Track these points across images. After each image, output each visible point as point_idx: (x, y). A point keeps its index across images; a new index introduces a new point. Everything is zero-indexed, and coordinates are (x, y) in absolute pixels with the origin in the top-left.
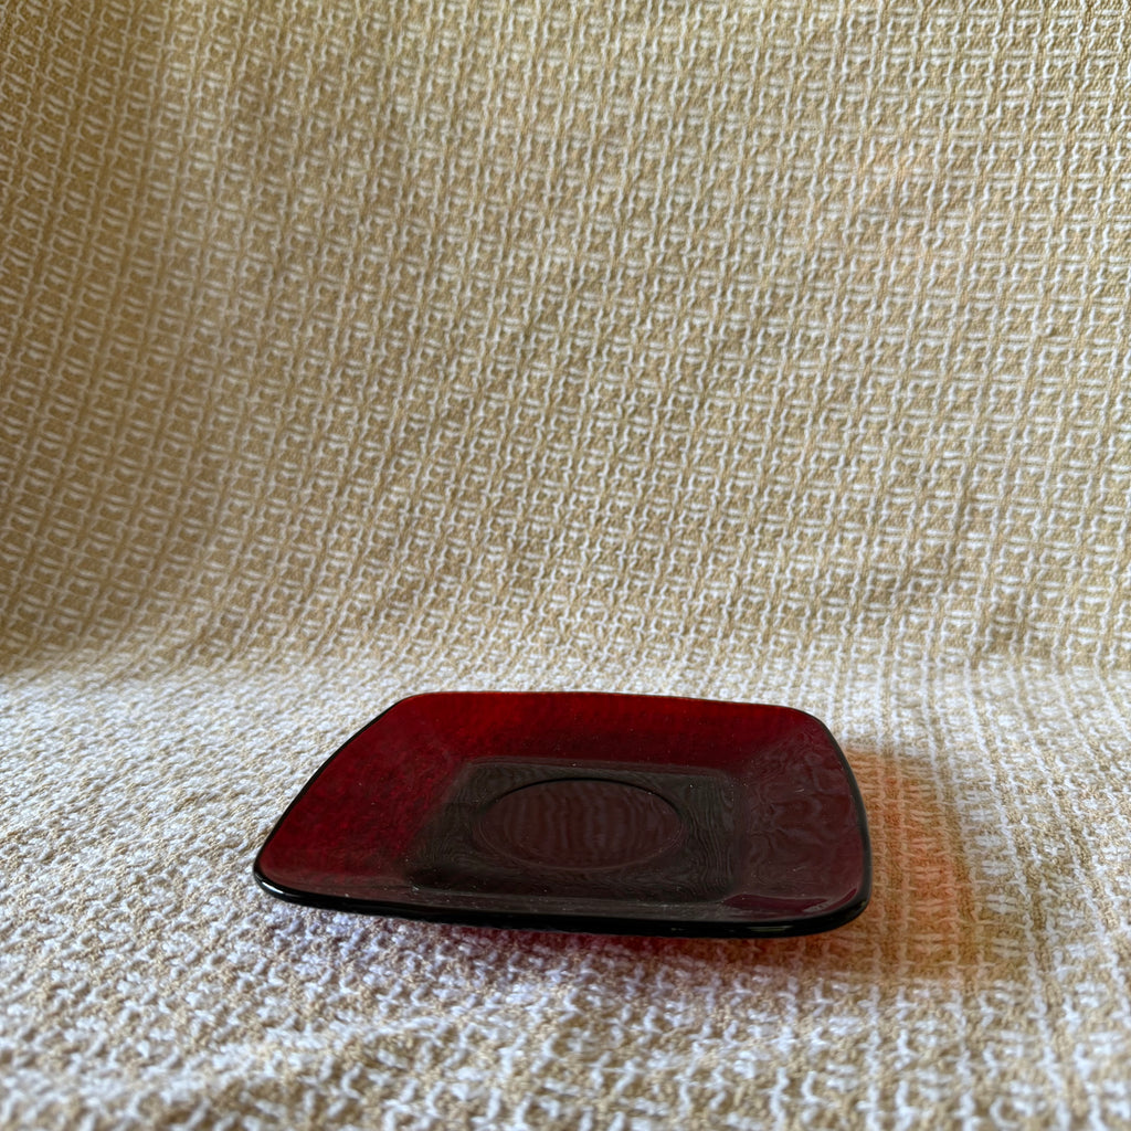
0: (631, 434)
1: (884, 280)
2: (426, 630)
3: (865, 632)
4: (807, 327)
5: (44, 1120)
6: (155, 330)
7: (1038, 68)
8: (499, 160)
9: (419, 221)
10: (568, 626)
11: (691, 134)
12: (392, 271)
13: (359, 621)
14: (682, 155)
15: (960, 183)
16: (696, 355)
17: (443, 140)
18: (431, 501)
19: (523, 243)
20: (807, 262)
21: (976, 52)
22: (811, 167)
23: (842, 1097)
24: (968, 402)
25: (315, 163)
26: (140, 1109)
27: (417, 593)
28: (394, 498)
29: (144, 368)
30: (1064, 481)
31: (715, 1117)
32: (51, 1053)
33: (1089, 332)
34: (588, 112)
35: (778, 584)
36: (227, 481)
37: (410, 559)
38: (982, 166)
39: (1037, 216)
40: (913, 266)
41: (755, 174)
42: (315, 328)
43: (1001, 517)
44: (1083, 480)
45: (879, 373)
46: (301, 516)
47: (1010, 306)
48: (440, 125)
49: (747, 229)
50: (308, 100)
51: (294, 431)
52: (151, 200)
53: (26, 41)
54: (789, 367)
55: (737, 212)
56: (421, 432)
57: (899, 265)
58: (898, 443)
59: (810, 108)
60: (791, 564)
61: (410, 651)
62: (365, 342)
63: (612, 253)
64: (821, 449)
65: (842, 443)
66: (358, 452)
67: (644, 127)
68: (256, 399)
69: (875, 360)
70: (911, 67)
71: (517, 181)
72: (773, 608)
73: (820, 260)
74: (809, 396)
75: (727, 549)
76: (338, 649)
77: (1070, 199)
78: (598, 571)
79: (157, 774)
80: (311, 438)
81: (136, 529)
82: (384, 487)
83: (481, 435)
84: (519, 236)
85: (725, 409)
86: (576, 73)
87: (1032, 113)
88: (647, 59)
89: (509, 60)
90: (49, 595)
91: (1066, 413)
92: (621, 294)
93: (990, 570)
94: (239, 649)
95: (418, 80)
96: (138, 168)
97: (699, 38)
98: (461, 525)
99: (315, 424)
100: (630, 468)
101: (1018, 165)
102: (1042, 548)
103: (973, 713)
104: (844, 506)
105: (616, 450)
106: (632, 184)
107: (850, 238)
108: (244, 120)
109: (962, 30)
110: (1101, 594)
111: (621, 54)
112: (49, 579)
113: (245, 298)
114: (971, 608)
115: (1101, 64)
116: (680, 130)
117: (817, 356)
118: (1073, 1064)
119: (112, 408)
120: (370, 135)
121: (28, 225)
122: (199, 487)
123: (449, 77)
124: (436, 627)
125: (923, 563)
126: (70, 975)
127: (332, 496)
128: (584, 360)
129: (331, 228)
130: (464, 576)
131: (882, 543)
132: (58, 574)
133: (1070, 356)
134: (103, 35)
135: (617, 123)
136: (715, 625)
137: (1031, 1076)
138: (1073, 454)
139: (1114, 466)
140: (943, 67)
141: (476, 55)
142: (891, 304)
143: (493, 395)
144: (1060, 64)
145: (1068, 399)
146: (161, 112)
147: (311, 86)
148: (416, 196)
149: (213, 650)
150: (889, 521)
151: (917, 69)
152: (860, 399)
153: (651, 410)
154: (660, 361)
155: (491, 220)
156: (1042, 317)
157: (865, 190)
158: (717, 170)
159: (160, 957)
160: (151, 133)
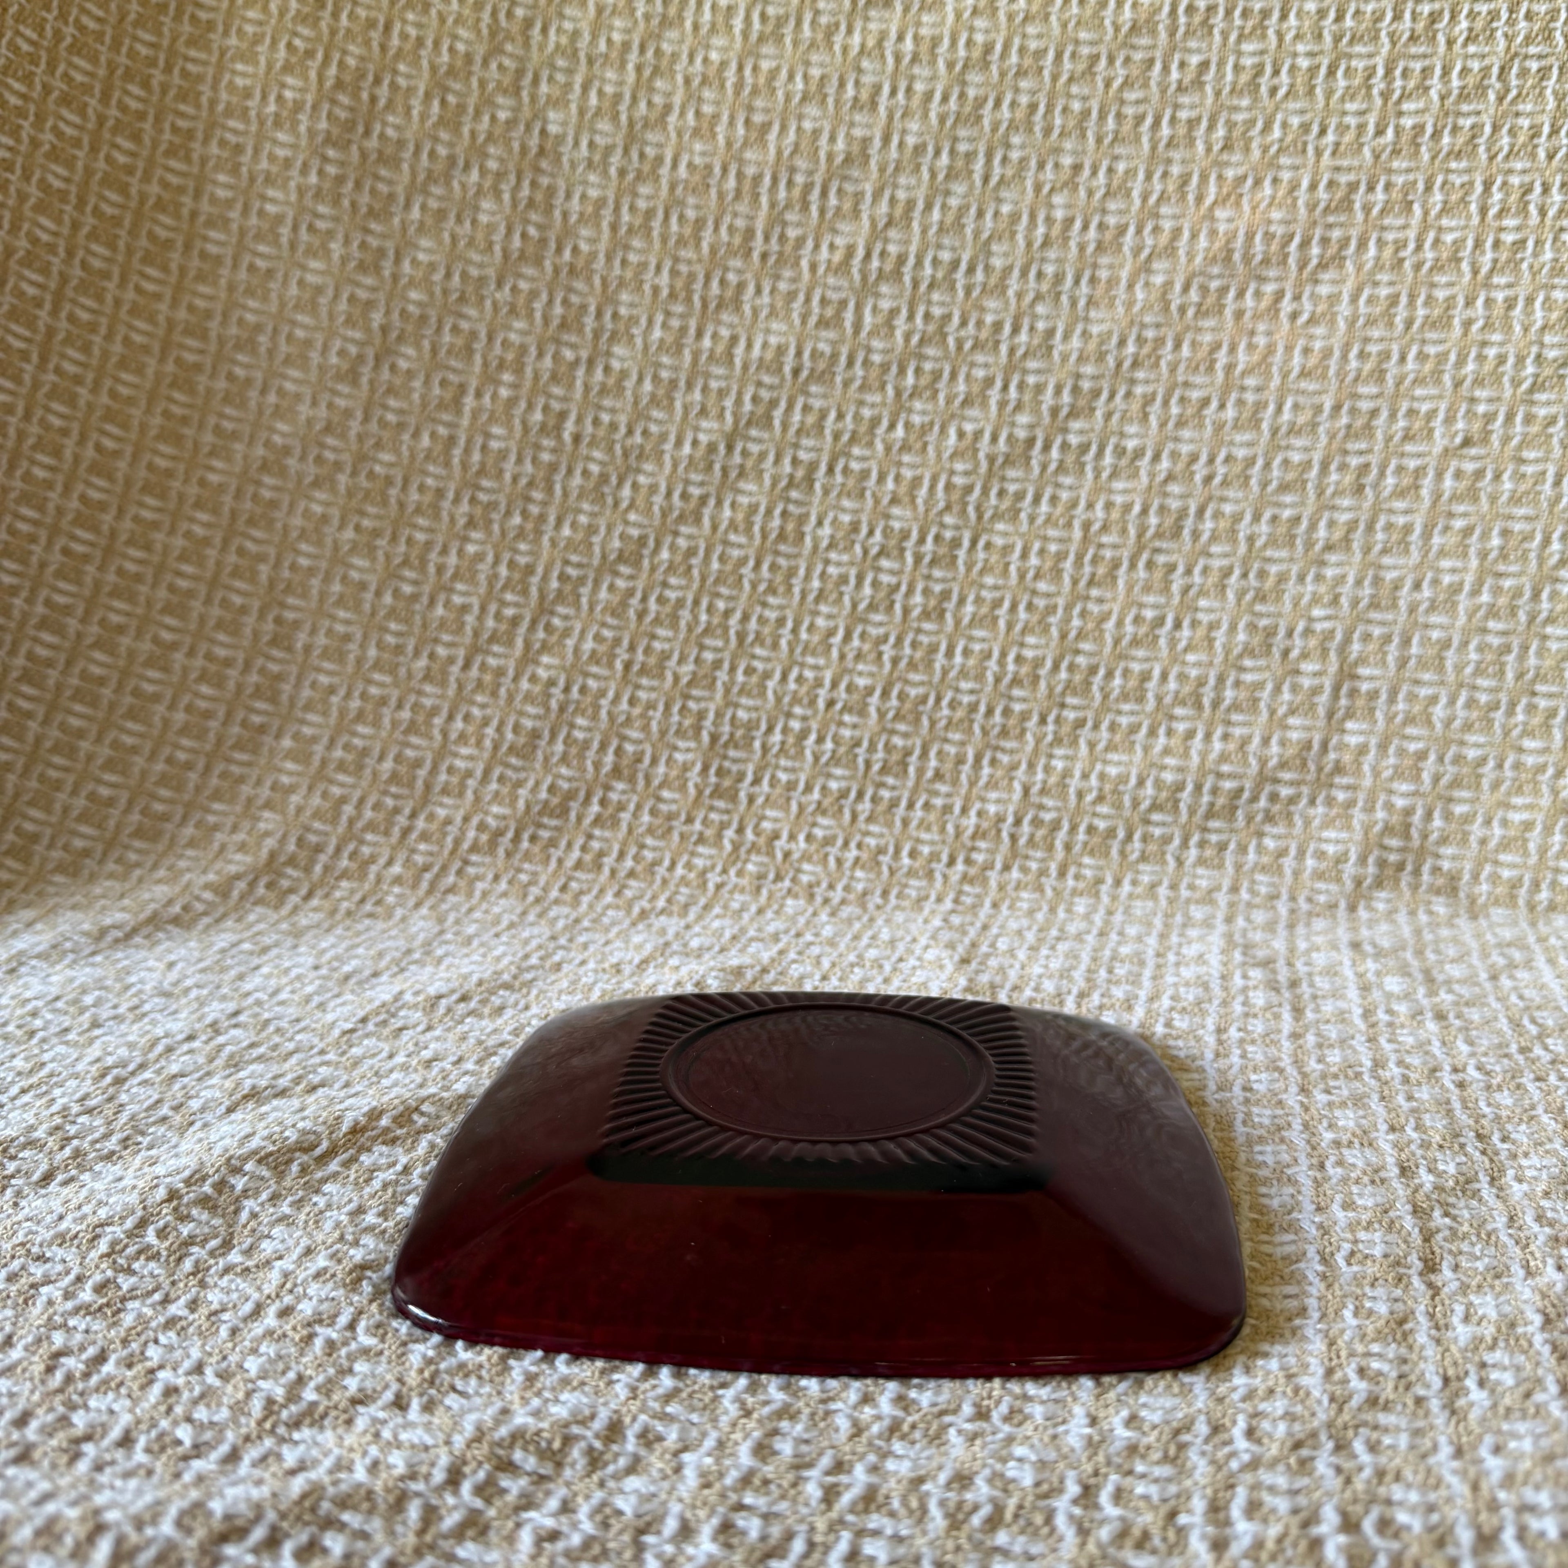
0: (875, 584)
1: (1229, 368)
2: (588, 858)
3: (1201, 861)
4: (1122, 435)
5: (42, 1542)
6: (208, 438)
7: (1446, 72)
8: (691, 200)
9: (579, 285)
10: (787, 855)
11: (960, 163)
12: (540, 355)
13: (493, 844)
14: (947, 193)
15: (1336, 234)
16: (966, 473)
17: (613, 171)
18: (596, 677)
19: (725, 317)
20: (1122, 343)
21: (1359, 49)
22: (1127, 211)
23: (1155, 1508)
24: (1347, 540)
25: (433, 204)
26: (179, 1524)
27: (574, 806)
28: (542, 673)
29: (193, 490)
30: (1480, 649)
31: (979, 1536)
32: (54, 1442)
33: (1515, 442)
34: (816, 133)
35: (1080, 795)
36: (308, 649)
37: (564, 759)
38: (1367, 209)
39: (1444, 280)
40: (1270, 350)
41: (1049, 220)
42: (433, 435)
43: (1392, 699)
44: (1506, 649)
45: (1223, 499)
46: (412, 698)
47: (1404, 406)
48: (608, 150)
49: (1038, 297)
50: (424, 117)
51: (402, 579)
52: (204, 255)
53: (28, 32)
54: (1097, 490)
55: (1024, 273)
56: (582, 580)
57: (1251, 347)
58: (1249, 597)
59: (1127, 127)
60: (1099, 767)
61: (564, 888)
62: (503, 455)
63: (849, 330)
64: (1141, 606)
65: (1170, 596)
66: (493, 608)
67: (894, 154)
68: (349, 534)
69: (1217, 480)
70: (1268, 70)
71: (716, 229)
72: (1073, 829)
73: (1141, 341)
74: (1124, 531)
75: (1009, 745)
76: (462, 883)
77: (1489, 256)
78: (829, 776)
79: (201, 1060)
80: (427, 589)
81: (180, 717)
82: (529, 658)
83: (665, 584)
84: (719, 307)
85: (1007, 550)
86: (799, 78)
87: (1436, 135)
88: (898, 58)
89: (706, 60)
90: (58, 807)
91: (1483, 555)
92: (862, 388)
93: (1376, 773)
94: (321, 883)
95: (577, 88)
96: (185, 212)
97: (972, 29)
98: (637, 711)
99: (432, 569)
100: (874, 631)
101: (1417, 208)
102: (1447, 742)
103: (1349, 973)
104: (1172, 685)
105: (854, 606)
106: (877, 234)
107: (1182, 310)
108: (334, 145)
109: (1339, 18)
110: (1530, 807)
111: (862, 52)
112: (58, 785)
113: (334, 392)
114: (1349, 828)
115: (1534, 66)
116: (945, 159)
117: (1135, 475)
118: (1479, 1461)
119: (148, 547)
120: (511, 166)
121: (31, 291)
122: (268, 657)
123: (621, 83)
124: (601, 854)
125: (1283, 765)
126: (78, 1337)
127: (455, 669)
128: (809, 480)
129: (455, 296)
130: (641, 782)
131: (1226, 737)
132: (71, 779)
133: (1489, 475)
134: (136, 24)
135: (856, 149)
136: (992, 852)
137: (1420, 1477)
138: (1492, 612)
139: (1549, 630)
140: (1313, 71)
141: (658, 52)
142: (1240, 402)
143: (683, 529)
144: (1476, 65)
145: (1485, 536)
146: (218, 132)
147: (428, 96)
148: (575, 250)
149: (285, 883)
150: (1235, 707)
151: (1276, 72)
152: (1196, 535)
153: (902, 550)
154: (916, 482)
155: (679, 284)
156: (1450, 420)
157: (1203, 242)
158: (996, 214)
159: (203, 1311)
160: (204, 161)
